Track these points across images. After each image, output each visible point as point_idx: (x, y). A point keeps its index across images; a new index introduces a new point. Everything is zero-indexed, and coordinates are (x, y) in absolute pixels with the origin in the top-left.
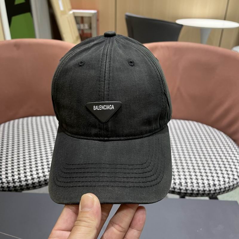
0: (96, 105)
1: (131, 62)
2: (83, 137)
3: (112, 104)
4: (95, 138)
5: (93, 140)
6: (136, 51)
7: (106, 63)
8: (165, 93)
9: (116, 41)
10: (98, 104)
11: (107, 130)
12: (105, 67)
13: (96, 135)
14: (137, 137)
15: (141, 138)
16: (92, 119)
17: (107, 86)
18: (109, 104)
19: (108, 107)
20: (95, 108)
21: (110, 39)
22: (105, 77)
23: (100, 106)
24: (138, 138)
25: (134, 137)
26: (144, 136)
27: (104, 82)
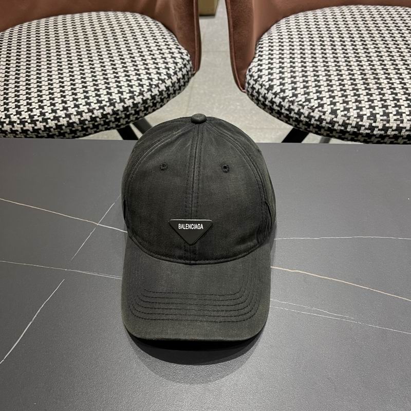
0: (182, 222)
1: (225, 167)
2: (164, 258)
3: (200, 222)
4: (179, 261)
5: (178, 263)
6: (232, 148)
7: (194, 168)
8: (265, 202)
9: (207, 130)
10: (185, 223)
11: (194, 252)
12: (194, 174)
13: (180, 258)
14: (229, 259)
15: (234, 260)
16: (177, 239)
17: (196, 202)
18: (197, 223)
19: (196, 227)
20: (181, 227)
21: (199, 126)
22: (193, 188)
23: (187, 224)
24: (231, 261)
25: (226, 260)
26: (238, 257)
27: (192, 195)
